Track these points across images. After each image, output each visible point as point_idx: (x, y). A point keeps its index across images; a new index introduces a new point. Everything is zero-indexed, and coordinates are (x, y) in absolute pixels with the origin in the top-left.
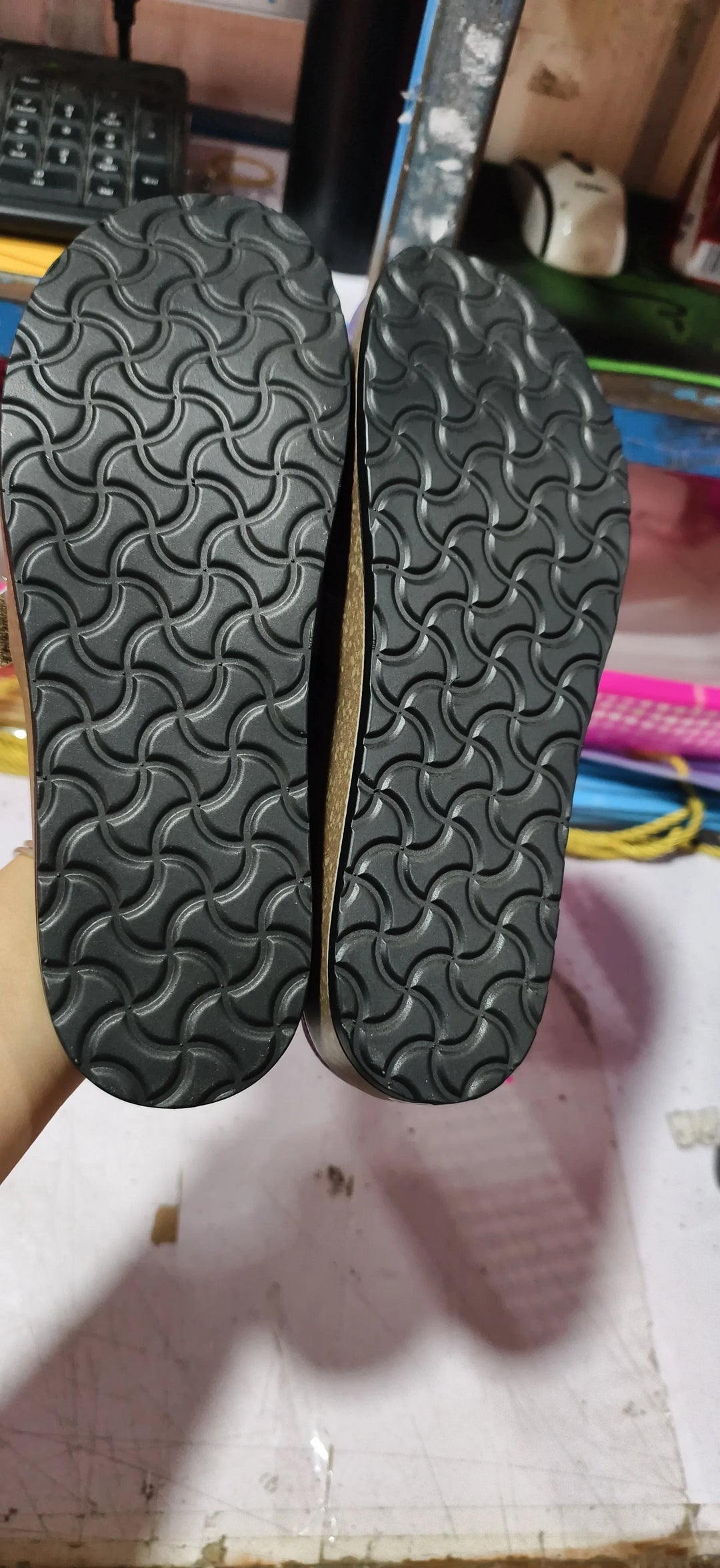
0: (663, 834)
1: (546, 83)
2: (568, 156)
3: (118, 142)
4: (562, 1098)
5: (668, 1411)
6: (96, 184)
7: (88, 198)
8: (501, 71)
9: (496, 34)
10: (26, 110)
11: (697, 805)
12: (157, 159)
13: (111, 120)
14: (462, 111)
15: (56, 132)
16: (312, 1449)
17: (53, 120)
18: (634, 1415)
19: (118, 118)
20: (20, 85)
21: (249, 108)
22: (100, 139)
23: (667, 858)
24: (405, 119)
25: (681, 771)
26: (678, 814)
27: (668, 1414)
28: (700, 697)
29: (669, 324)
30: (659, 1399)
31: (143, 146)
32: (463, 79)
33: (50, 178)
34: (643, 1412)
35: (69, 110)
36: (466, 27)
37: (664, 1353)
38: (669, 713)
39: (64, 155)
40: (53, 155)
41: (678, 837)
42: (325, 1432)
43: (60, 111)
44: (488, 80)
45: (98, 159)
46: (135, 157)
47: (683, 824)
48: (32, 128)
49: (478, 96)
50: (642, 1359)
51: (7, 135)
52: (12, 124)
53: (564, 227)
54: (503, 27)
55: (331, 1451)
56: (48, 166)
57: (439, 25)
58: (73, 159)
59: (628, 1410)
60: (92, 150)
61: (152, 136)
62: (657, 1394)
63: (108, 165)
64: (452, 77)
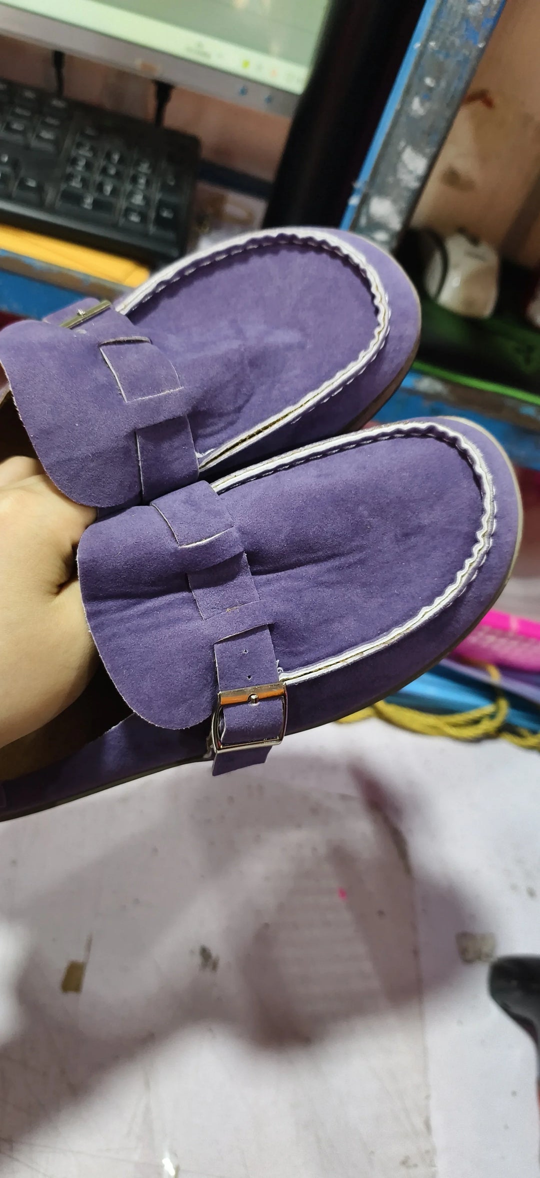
0: (476, 722)
1: (452, 178)
2: (462, 230)
3: (148, 183)
4: (381, 913)
5: (434, 1166)
6: (128, 211)
7: (122, 221)
8: (424, 179)
9: (424, 155)
10: (85, 153)
11: (503, 704)
12: (173, 199)
13: (144, 168)
14: (395, 202)
15: (104, 171)
16: (162, 1166)
17: (102, 163)
18: (408, 1167)
19: (150, 167)
20: (83, 134)
21: (241, 165)
22: (134, 180)
23: (477, 740)
24: (354, 201)
25: (494, 677)
26: (488, 708)
27: (433, 1169)
28: (514, 625)
29: (520, 359)
30: (429, 1156)
31: (165, 188)
32: (398, 182)
33: (96, 204)
34: (416, 1166)
35: (116, 157)
36: (404, 148)
37: (436, 1121)
38: (489, 633)
39: (108, 189)
40: (100, 187)
41: (487, 726)
42: (174, 1154)
43: (108, 156)
44: (414, 184)
45: (131, 194)
46: (157, 196)
47: (492, 716)
48: (88, 166)
49: (407, 194)
50: (420, 1125)
51: (69, 170)
52: (74, 162)
53: (454, 281)
54: (430, 150)
55: (177, 1169)
56: (96, 195)
57: (386, 144)
58: (114, 192)
59: (405, 1163)
60: (128, 187)
61: (172, 183)
62: (427, 1152)
63: (138, 200)
64: (390, 179)
